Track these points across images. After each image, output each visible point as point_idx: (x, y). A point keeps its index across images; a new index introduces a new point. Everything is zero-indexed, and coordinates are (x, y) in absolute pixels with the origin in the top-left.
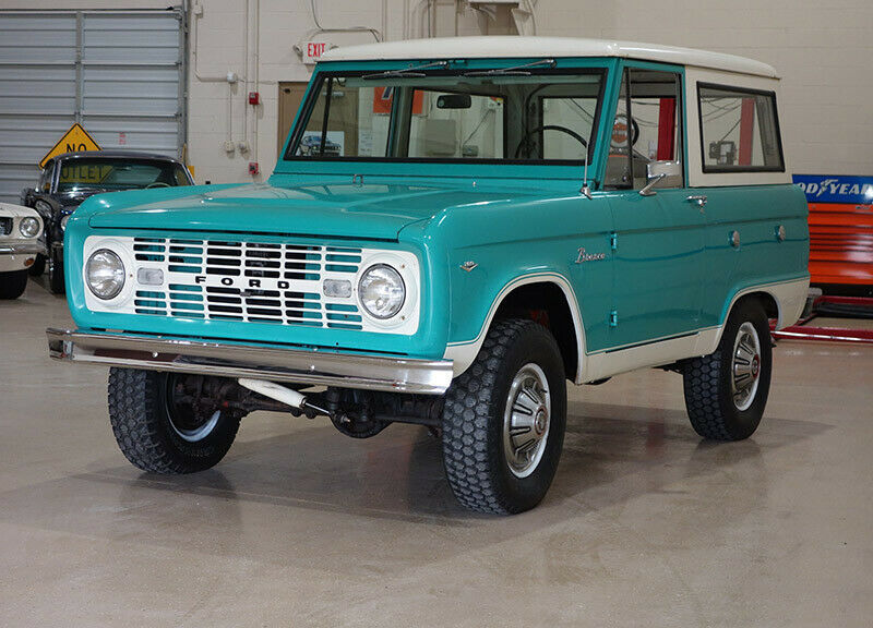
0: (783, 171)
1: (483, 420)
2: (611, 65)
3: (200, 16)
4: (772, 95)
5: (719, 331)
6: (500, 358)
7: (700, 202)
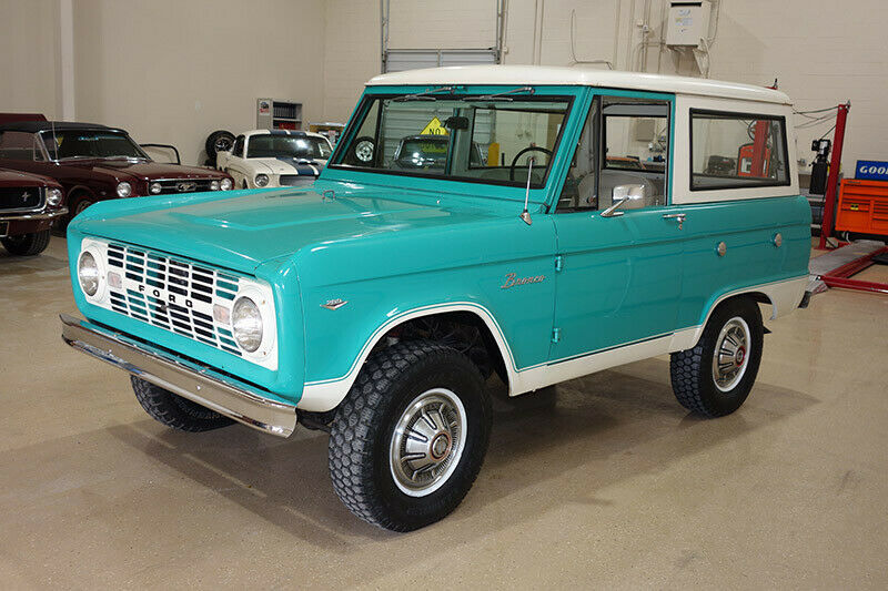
0: (789, 185)
1: (358, 455)
2: (579, 94)
3: (506, 53)
4: (782, 119)
5: (698, 330)
6: (381, 393)
7: (679, 219)
